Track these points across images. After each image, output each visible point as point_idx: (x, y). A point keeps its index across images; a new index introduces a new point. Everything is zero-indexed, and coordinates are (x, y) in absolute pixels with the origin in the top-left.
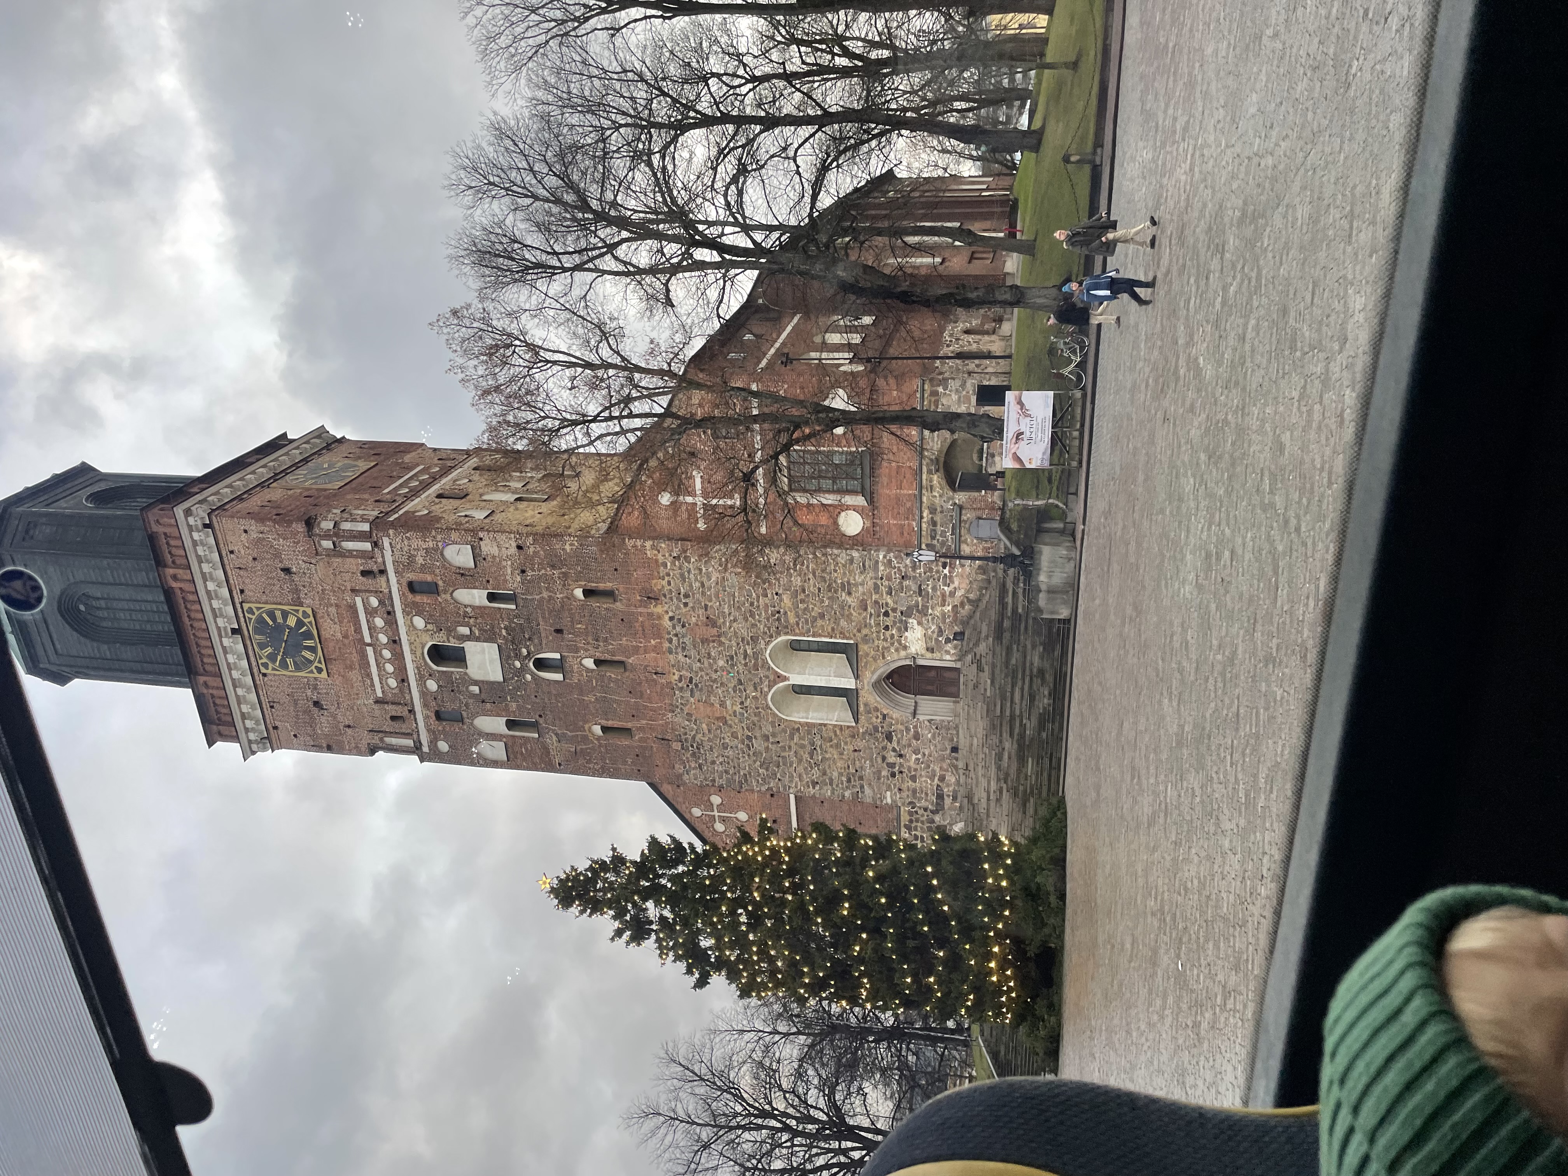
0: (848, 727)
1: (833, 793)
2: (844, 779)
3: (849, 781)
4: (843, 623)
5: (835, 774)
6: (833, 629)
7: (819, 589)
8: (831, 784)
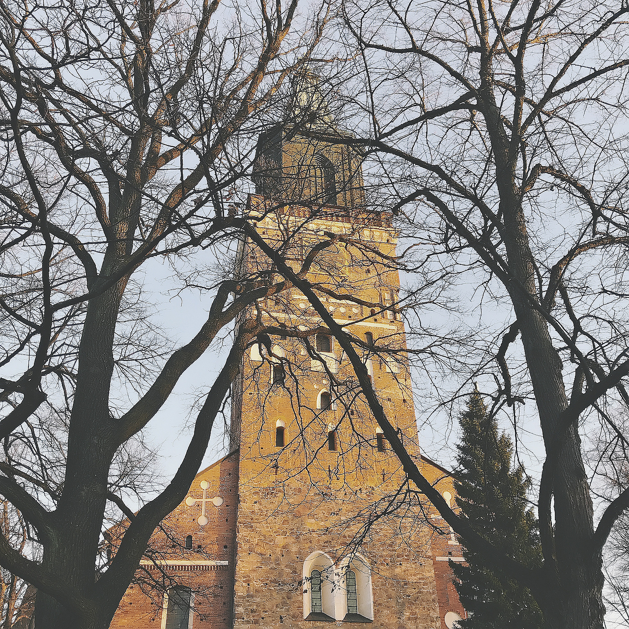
0: (302, 613)
1: (240, 597)
2: (255, 607)
3: (252, 611)
4: (386, 612)
5: (258, 600)
6: (380, 604)
7: (409, 596)
8: (248, 596)
